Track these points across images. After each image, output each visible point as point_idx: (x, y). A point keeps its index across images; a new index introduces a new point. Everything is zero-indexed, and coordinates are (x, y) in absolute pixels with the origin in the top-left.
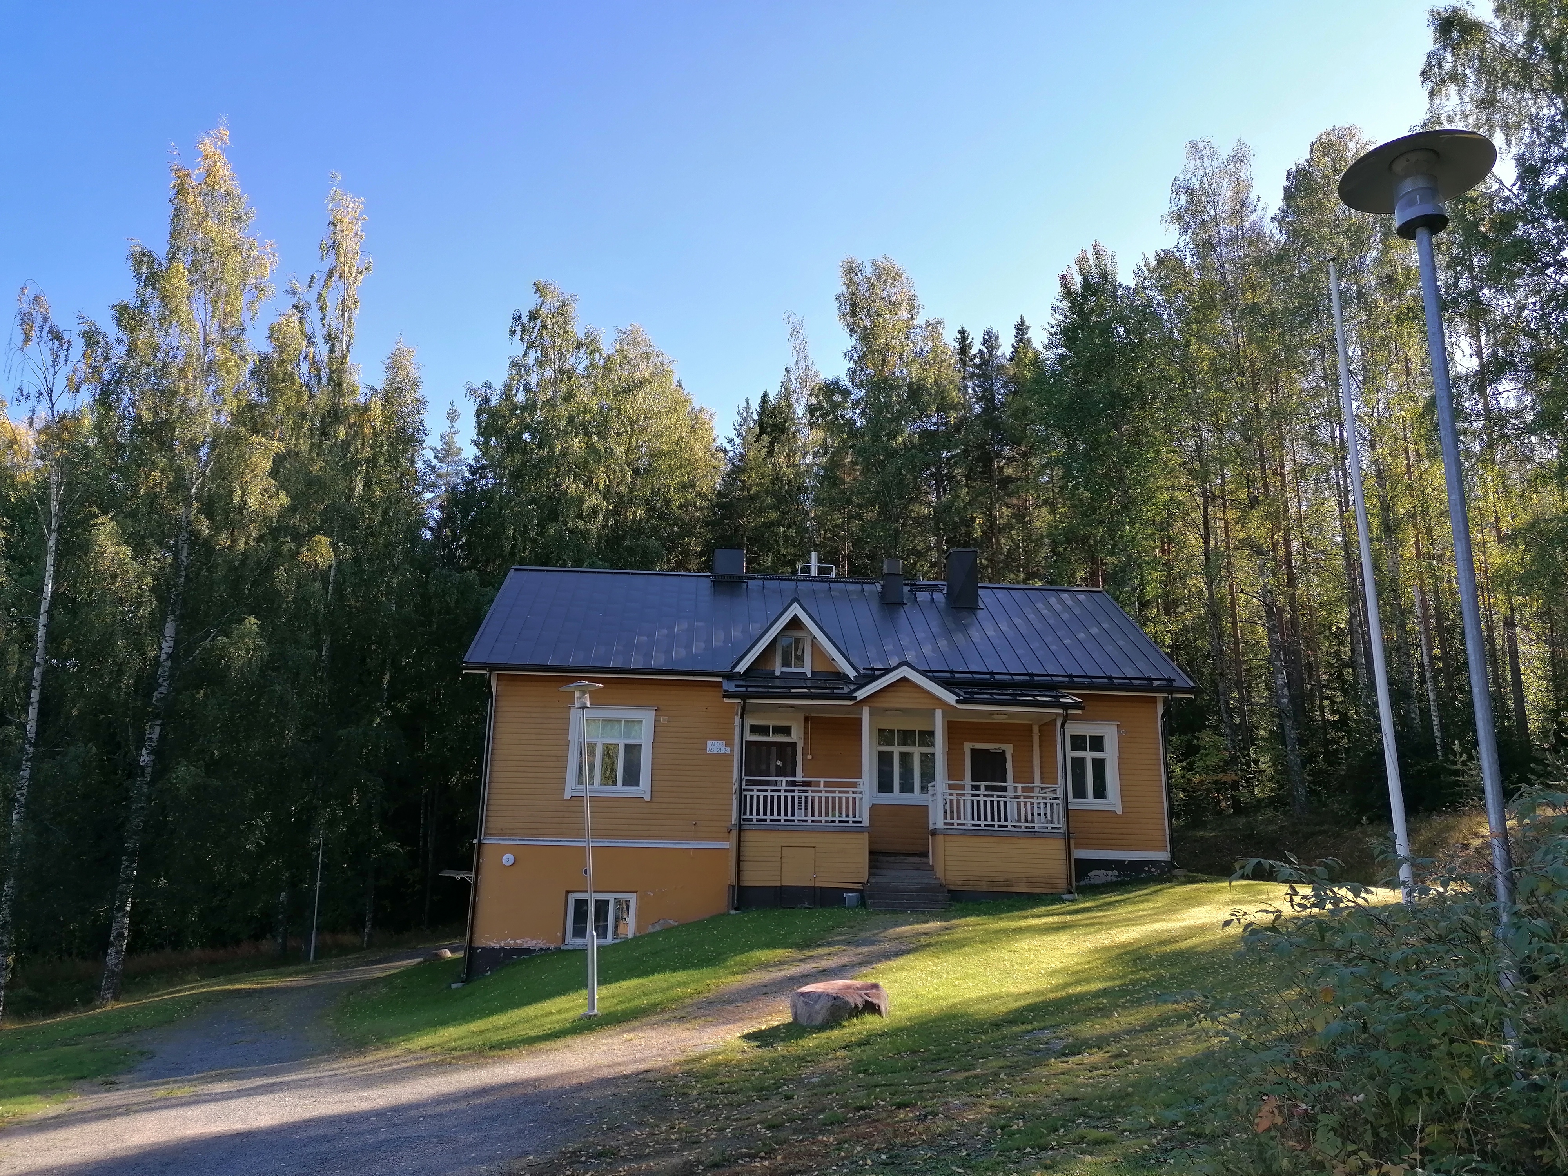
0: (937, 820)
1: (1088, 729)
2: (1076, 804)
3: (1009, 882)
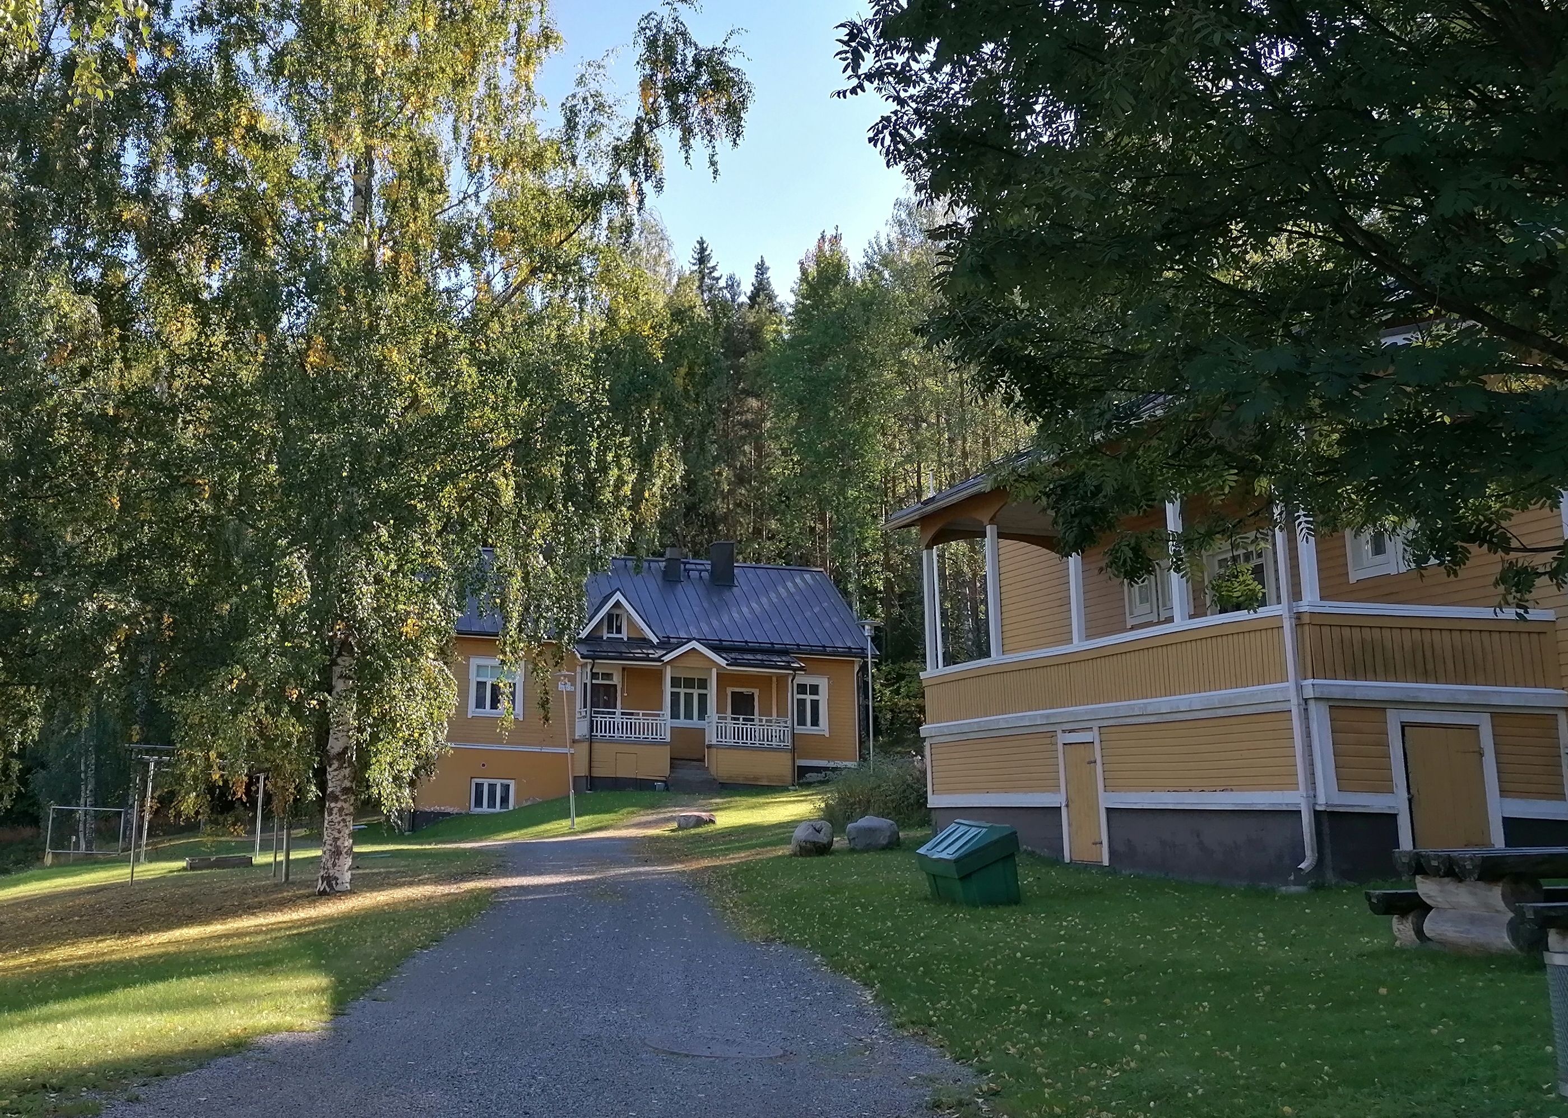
0: (711, 737)
1: (808, 680)
2: (799, 729)
3: (756, 779)
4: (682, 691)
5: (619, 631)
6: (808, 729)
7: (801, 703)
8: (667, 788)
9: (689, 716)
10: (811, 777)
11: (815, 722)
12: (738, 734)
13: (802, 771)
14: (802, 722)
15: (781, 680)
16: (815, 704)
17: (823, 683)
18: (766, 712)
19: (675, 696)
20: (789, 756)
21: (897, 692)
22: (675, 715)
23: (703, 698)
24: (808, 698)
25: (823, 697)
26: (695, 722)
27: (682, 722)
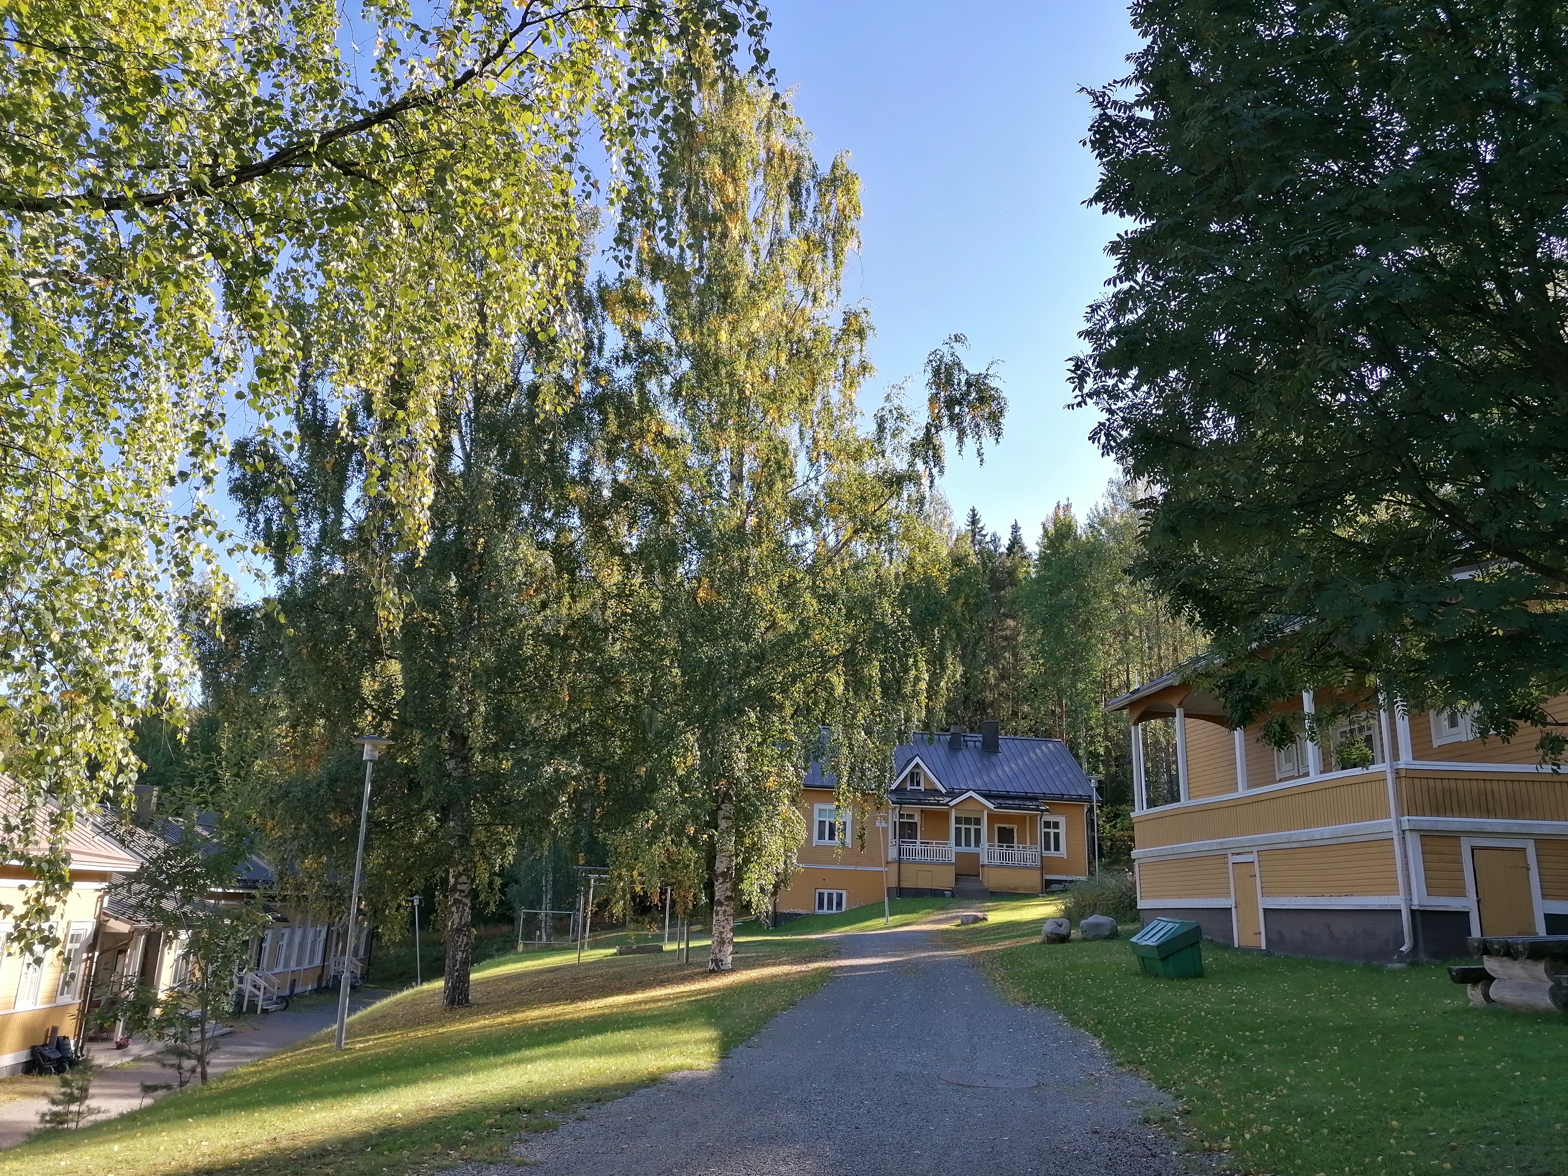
0: (984, 860)
1: (1052, 819)
2: (1046, 853)
3: (1016, 889)
4: (963, 827)
5: (918, 784)
6: (1052, 853)
7: (1047, 835)
8: (953, 896)
9: (968, 844)
10: (1055, 887)
11: (1057, 848)
12: (1002, 856)
13: (1048, 883)
14: (1047, 848)
15: (1033, 818)
16: (1057, 836)
17: (1062, 820)
18: (1022, 841)
19: (958, 830)
20: (1038, 872)
21: (1114, 826)
22: (958, 844)
23: (978, 832)
24: (1052, 831)
25: (1062, 831)
26: (972, 849)
27: (963, 849)
